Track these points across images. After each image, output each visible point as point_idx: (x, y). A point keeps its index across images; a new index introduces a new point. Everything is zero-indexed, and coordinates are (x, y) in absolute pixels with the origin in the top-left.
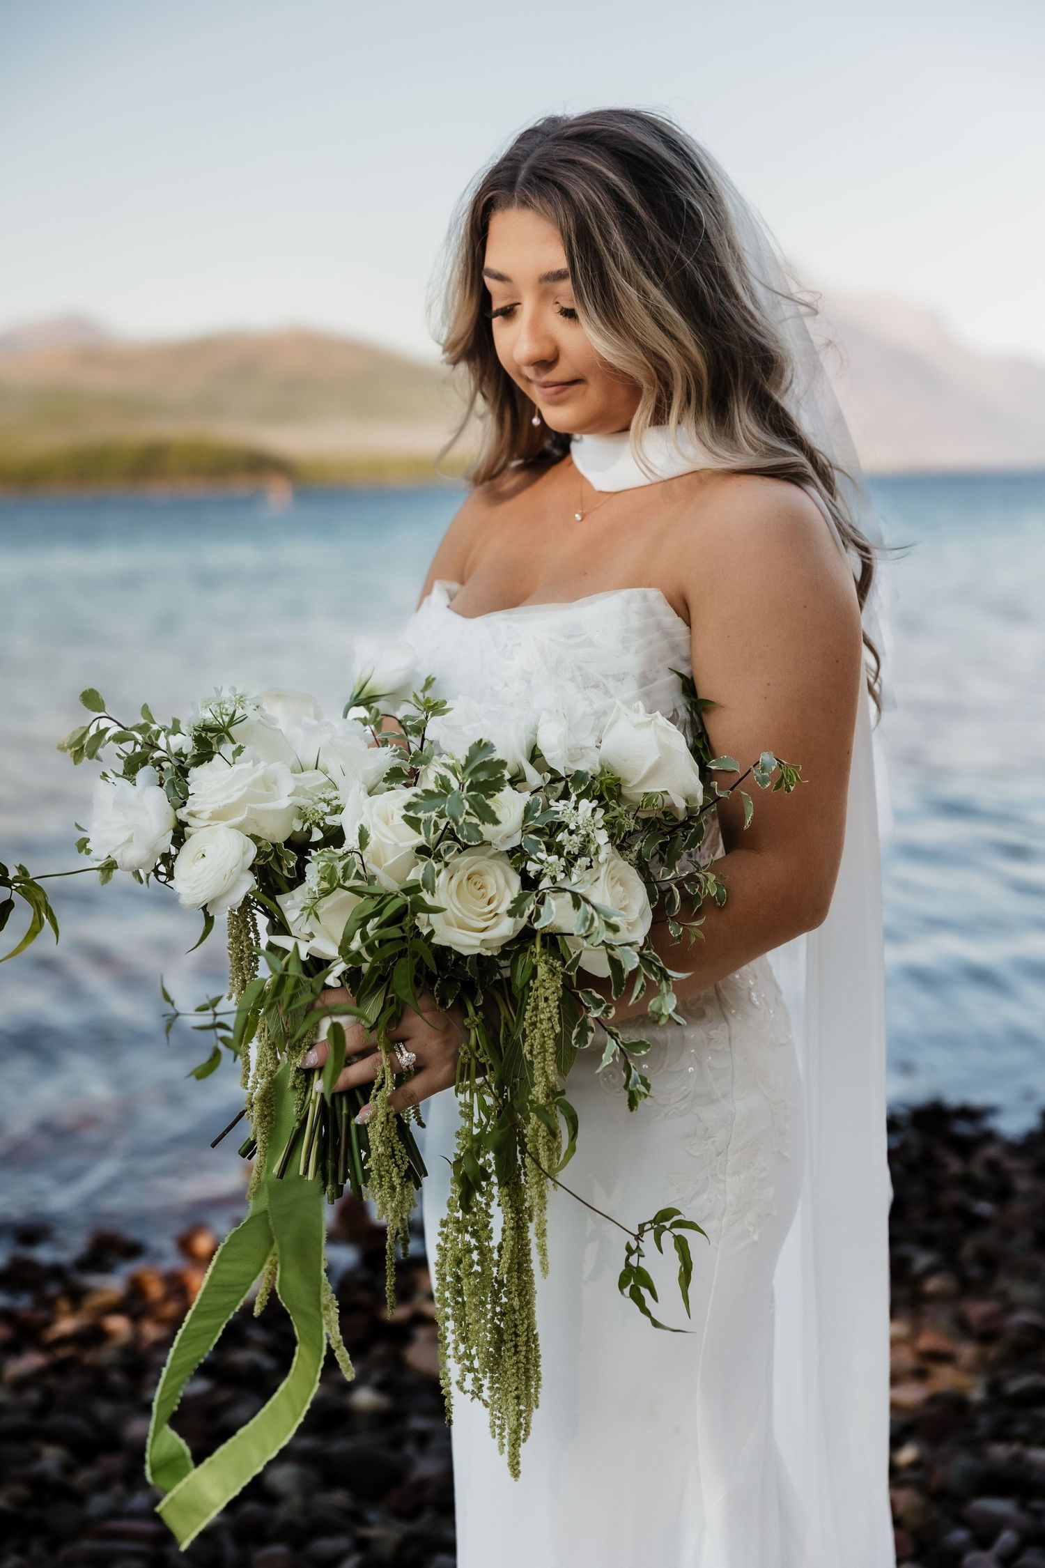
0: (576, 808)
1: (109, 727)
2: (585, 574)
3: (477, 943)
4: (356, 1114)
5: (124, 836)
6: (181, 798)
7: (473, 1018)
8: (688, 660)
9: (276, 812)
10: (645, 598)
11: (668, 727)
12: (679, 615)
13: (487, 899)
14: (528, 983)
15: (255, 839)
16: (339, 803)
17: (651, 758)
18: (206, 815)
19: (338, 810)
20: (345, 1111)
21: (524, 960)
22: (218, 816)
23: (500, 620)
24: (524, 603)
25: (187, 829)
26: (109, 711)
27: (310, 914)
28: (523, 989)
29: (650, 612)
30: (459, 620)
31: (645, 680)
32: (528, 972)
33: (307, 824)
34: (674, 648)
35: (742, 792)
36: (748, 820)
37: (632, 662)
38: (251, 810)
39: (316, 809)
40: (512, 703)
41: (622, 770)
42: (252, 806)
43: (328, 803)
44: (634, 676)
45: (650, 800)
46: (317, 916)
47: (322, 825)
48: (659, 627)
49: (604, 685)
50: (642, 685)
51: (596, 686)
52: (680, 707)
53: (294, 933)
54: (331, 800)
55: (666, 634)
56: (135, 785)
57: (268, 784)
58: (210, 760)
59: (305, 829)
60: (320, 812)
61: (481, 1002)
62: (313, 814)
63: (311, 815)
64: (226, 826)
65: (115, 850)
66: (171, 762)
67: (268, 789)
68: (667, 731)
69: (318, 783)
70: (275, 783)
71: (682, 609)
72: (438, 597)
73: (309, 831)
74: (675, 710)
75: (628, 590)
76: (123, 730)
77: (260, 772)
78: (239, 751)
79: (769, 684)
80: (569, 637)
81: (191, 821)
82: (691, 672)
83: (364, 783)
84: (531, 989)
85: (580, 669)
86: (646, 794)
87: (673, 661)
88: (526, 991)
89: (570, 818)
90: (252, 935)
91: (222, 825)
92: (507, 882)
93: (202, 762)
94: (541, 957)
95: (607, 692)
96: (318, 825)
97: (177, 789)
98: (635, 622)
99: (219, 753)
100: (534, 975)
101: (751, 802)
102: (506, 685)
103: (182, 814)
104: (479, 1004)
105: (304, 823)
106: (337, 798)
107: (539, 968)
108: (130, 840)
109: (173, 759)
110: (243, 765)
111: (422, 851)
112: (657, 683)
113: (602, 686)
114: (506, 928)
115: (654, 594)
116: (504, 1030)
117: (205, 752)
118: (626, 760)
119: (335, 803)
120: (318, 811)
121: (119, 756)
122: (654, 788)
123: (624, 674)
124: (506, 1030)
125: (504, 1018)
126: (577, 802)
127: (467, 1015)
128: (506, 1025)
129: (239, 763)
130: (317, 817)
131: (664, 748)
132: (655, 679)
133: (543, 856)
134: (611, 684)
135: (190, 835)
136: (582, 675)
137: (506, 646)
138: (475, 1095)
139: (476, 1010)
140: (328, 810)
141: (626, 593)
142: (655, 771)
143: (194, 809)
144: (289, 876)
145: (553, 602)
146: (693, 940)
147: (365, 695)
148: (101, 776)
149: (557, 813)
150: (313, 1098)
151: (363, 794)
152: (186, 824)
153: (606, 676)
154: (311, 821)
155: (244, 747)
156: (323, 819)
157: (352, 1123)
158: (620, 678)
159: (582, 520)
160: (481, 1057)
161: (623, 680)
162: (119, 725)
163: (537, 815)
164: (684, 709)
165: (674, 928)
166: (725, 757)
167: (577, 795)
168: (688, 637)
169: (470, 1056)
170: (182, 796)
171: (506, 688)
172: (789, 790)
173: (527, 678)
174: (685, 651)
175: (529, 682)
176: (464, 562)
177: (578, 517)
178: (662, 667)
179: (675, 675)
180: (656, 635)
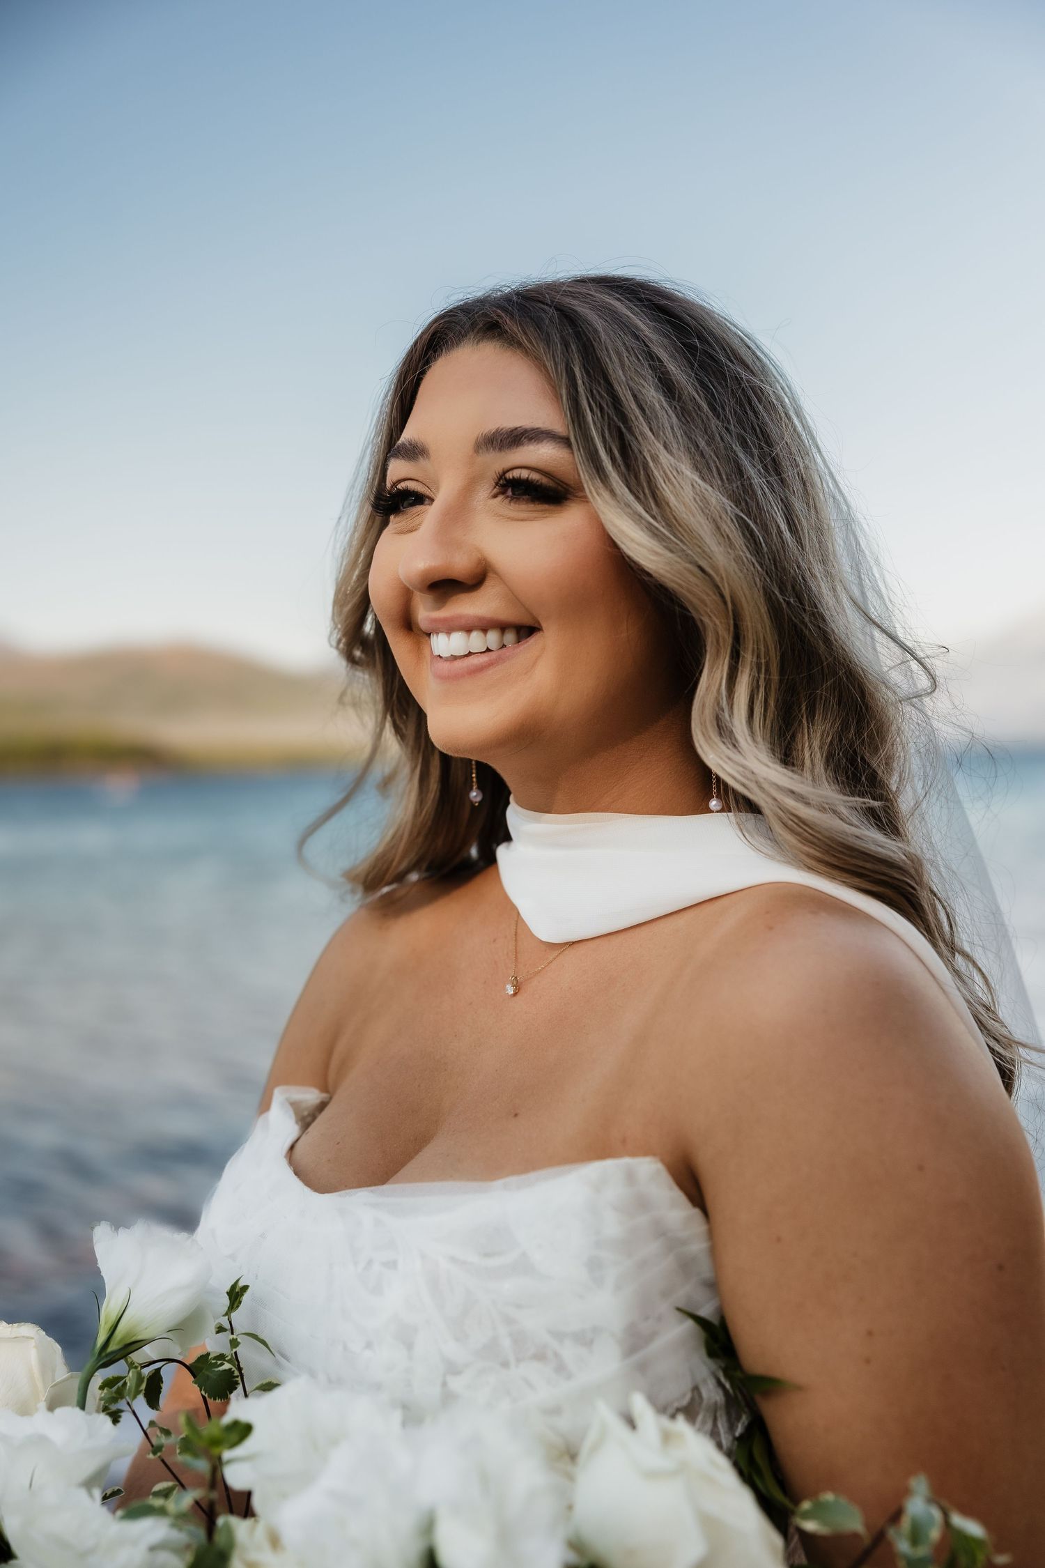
2: (516, 1115)
8: (713, 1286)
10: (630, 1177)
17: (685, 1552)
23: (363, 1205)
24: (404, 1171)
29: (642, 1203)
31: (636, 1340)
34: (685, 1266)
37: (609, 1306)
44: (612, 1334)
48: (660, 1231)
49: (555, 1353)
50: (630, 1351)
51: (540, 1356)
52: (704, 1381)
55: (674, 1243)
71: (689, 1186)
74: (696, 1389)
75: (598, 1164)
80: (487, 1255)
82: (722, 1311)
85: (507, 1320)
87: (687, 1292)
95: (561, 1369)
98: (613, 1227)
102: (369, 1345)
112: (656, 1343)
113: (550, 1356)
115: (647, 1169)
123: (594, 1329)
131: (710, 1526)
132: (653, 1335)
134: (569, 1352)
136: (511, 1334)
137: (370, 1262)
141: (594, 1169)
147: (118, 1343)
153: (559, 1336)
158: (585, 1339)
159: (515, 994)
161: (592, 1342)
164: (711, 1383)
168: (707, 1242)
173: (406, 1337)
174: (705, 1269)
175: (410, 1346)
176: (329, 1052)
177: (510, 991)
178: (665, 1308)
179: (690, 1323)
180: (653, 1247)
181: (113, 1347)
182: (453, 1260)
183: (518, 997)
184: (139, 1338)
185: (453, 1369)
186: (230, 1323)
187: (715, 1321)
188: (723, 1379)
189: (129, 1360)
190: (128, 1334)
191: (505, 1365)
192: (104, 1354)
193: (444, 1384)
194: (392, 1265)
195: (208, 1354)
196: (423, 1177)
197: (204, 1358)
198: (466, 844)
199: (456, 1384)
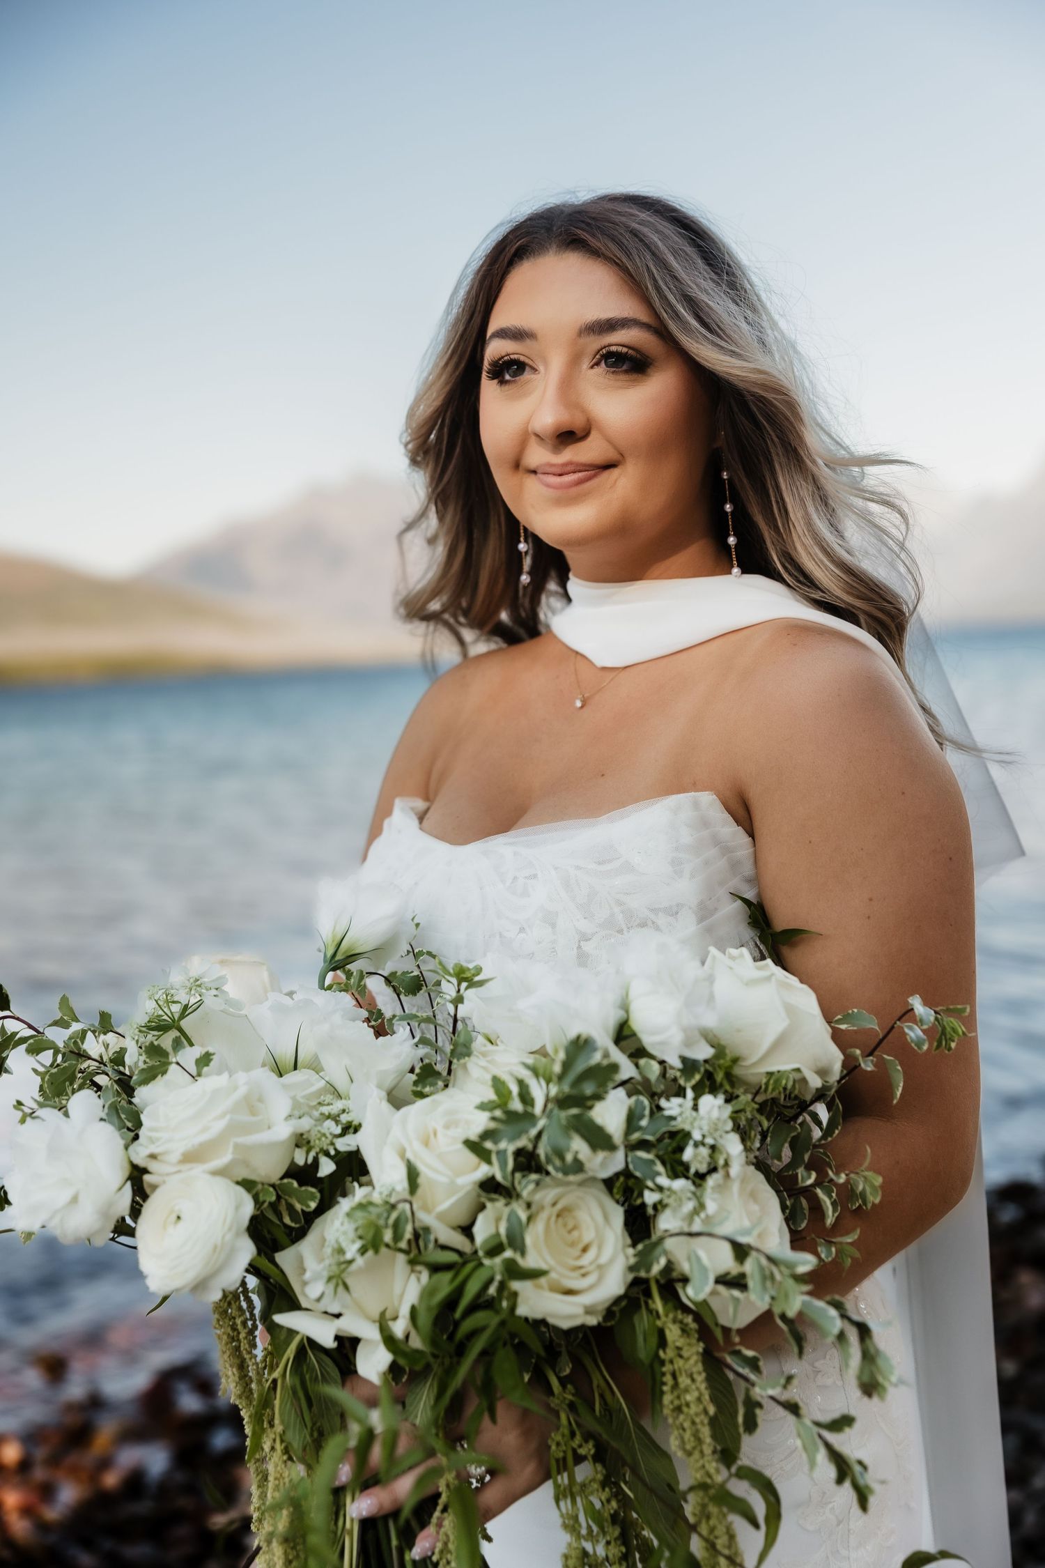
0: (695, 1108)
1: (17, 1031)
2: (603, 775)
3: (580, 1311)
4: (411, 1545)
5: (64, 1196)
6: (129, 1129)
7: (561, 1394)
8: (755, 880)
9: (271, 1146)
10: (696, 805)
11: (788, 981)
12: (738, 822)
13: (581, 1246)
14: (657, 1356)
15: (247, 1184)
16: (350, 1119)
17: (775, 1026)
18: (175, 1157)
19: (350, 1128)
20: (394, 1542)
21: (642, 1322)
22: (191, 1157)
23: (500, 845)
25: (146, 1178)
26: (15, 1008)
27: (337, 1285)
28: (651, 1366)
29: (705, 823)
30: (442, 848)
31: (704, 912)
32: (654, 1341)
33: (312, 1154)
34: (734, 866)
35: (885, 1056)
36: (899, 1093)
37: (687, 889)
38: (236, 1146)
39: (323, 1131)
40: (533, 954)
41: (734, 1044)
42: (241, 1140)
43: (335, 1118)
44: (690, 908)
45: (777, 1081)
46: (346, 1287)
47: (332, 1152)
48: (716, 841)
49: (653, 923)
50: (701, 919)
51: (643, 924)
52: (747, 943)
53: (304, 1304)
54: (338, 1116)
55: (726, 850)
56: (66, 1115)
57: (253, 1103)
58: (164, 1073)
59: (310, 1161)
60: (328, 1135)
61: (568, 1371)
62: (319, 1139)
63: (317, 1142)
64: (204, 1172)
65: (51, 1218)
66: (107, 1074)
67: (253, 1111)
68: (788, 986)
69: (313, 1089)
70: (261, 1100)
71: (741, 812)
72: (402, 819)
73: (316, 1164)
75: (674, 797)
76: (35, 1033)
77: (242, 1090)
78: (205, 1060)
79: (871, 900)
80: (600, 863)
81: (152, 1166)
82: (759, 895)
83: (379, 1086)
84: (662, 1363)
85: (619, 903)
86: (770, 1074)
87: (734, 883)
88: (656, 1365)
89: (692, 1124)
90: (244, 1305)
91: (198, 1171)
92: (606, 1218)
93: (154, 1077)
94: (667, 1315)
96: (327, 1154)
97: (123, 1116)
98: (687, 837)
99: (178, 1063)
100: (662, 1342)
101: (899, 1068)
102: (522, 930)
103: (139, 1154)
104: (565, 1374)
105: (308, 1153)
106: (344, 1111)
107: (668, 1333)
108: (75, 1200)
109: (109, 1070)
110: (212, 1081)
111: (490, 1187)
112: (718, 915)
113: (650, 923)
114: (613, 1285)
115: (708, 800)
116: (600, 1404)
117: (158, 1061)
118: (739, 1031)
119: (344, 1118)
120: (324, 1135)
121: (35, 1071)
122: (782, 1064)
123: (678, 905)
124: (602, 1403)
125: (598, 1386)
126: (696, 1099)
127: (550, 1392)
128: (602, 1396)
129: (207, 1075)
130: (324, 1144)
131: (790, 1010)
132: (716, 909)
133: (663, 1180)
134: (662, 920)
135: (154, 1187)
136: (622, 912)
137: (515, 878)
138: (578, 1500)
139: (563, 1382)
140: (338, 1130)
141: (671, 800)
142: (780, 1043)
143: (153, 1149)
144: (293, 1225)
145: (562, 819)
146: (848, 1262)
147: (343, 954)
148: (14, 1106)
149: (672, 1118)
150: (348, 1525)
151: (386, 1107)
152: (145, 1171)
153: (654, 911)
154: (318, 1150)
155: (214, 1054)
156: (332, 1144)
157: (407, 1557)
158: (673, 911)
159: (582, 707)
160: (580, 1446)
161: (677, 913)
162: (30, 1027)
163: (644, 1123)
165: (824, 1250)
166: (856, 1010)
167: (694, 1088)
168: (752, 850)
169: (564, 1448)
170: (129, 1125)
171: (522, 935)
172: (950, 1049)
173: (550, 920)
174: (748, 869)
175: (553, 925)
176: (429, 775)
177: (579, 704)
178: (722, 893)
179: (739, 902)
180: (713, 852)
181: (339, 957)
182: (578, 868)
183: (585, 708)
184: (357, 952)
185: (585, 938)
186: (411, 946)
187: (755, 901)
188: (758, 943)
189: (347, 969)
190: (349, 949)
191: (620, 931)
192: (333, 961)
193: (579, 947)
194: (535, 876)
195: (396, 972)
196: (540, 821)
197: (394, 974)
198: (496, 612)
199: (588, 947)
